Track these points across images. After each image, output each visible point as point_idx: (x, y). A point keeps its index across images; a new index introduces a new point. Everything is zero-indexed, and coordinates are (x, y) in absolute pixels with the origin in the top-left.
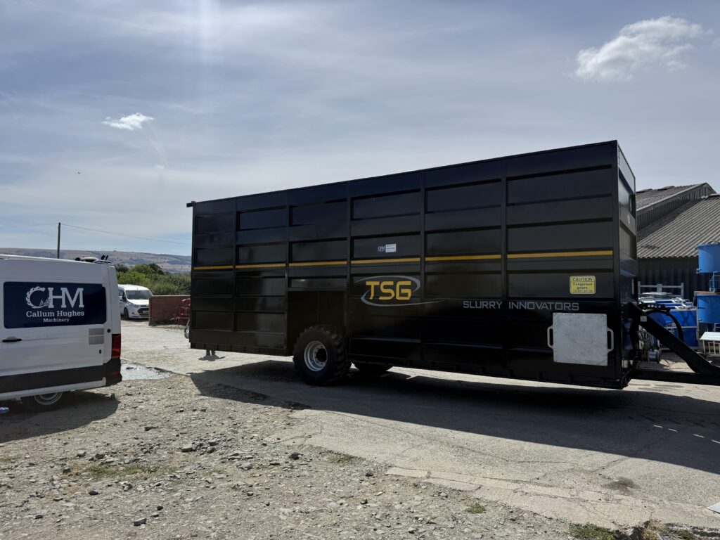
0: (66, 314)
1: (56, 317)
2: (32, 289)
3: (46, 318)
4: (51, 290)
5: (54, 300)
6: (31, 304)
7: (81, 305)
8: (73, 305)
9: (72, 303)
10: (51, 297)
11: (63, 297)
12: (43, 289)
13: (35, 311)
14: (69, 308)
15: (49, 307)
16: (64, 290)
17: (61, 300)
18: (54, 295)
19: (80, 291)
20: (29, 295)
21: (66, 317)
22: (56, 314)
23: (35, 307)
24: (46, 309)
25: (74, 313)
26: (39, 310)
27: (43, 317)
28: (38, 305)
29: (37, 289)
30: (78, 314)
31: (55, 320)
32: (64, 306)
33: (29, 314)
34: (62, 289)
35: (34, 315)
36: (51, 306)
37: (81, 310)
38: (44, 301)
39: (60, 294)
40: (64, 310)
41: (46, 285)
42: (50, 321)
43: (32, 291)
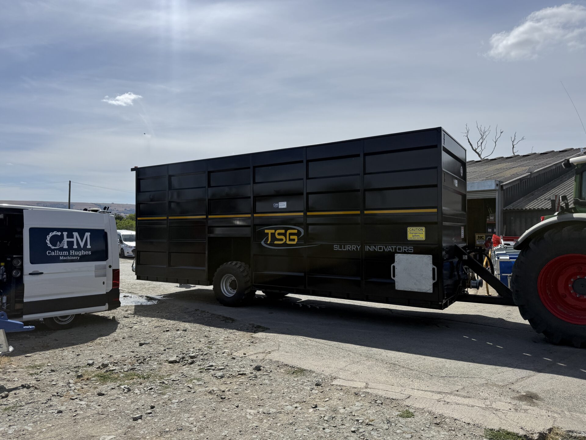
0: (77, 253)
1: (69, 255)
2: (51, 233)
3: (61, 256)
4: (65, 234)
5: (68, 242)
6: (50, 245)
7: (89, 246)
8: (82, 246)
9: (82, 244)
10: (66, 239)
11: (74, 240)
12: (59, 234)
13: (54, 250)
14: (79, 249)
15: (64, 247)
16: (76, 234)
17: (73, 242)
18: (67, 238)
19: (88, 234)
20: (48, 238)
21: (78, 256)
22: (69, 253)
23: (53, 248)
24: (61, 249)
25: (83, 253)
26: (56, 249)
27: (59, 256)
28: (56, 246)
29: (55, 233)
30: (87, 253)
31: (69, 258)
32: (75, 246)
33: (49, 253)
34: (74, 233)
35: (53, 254)
36: (66, 247)
37: (89, 250)
38: (60, 243)
39: (72, 237)
40: (75, 250)
41: (62, 230)
42: (65, 258)
43: (51, 235)
